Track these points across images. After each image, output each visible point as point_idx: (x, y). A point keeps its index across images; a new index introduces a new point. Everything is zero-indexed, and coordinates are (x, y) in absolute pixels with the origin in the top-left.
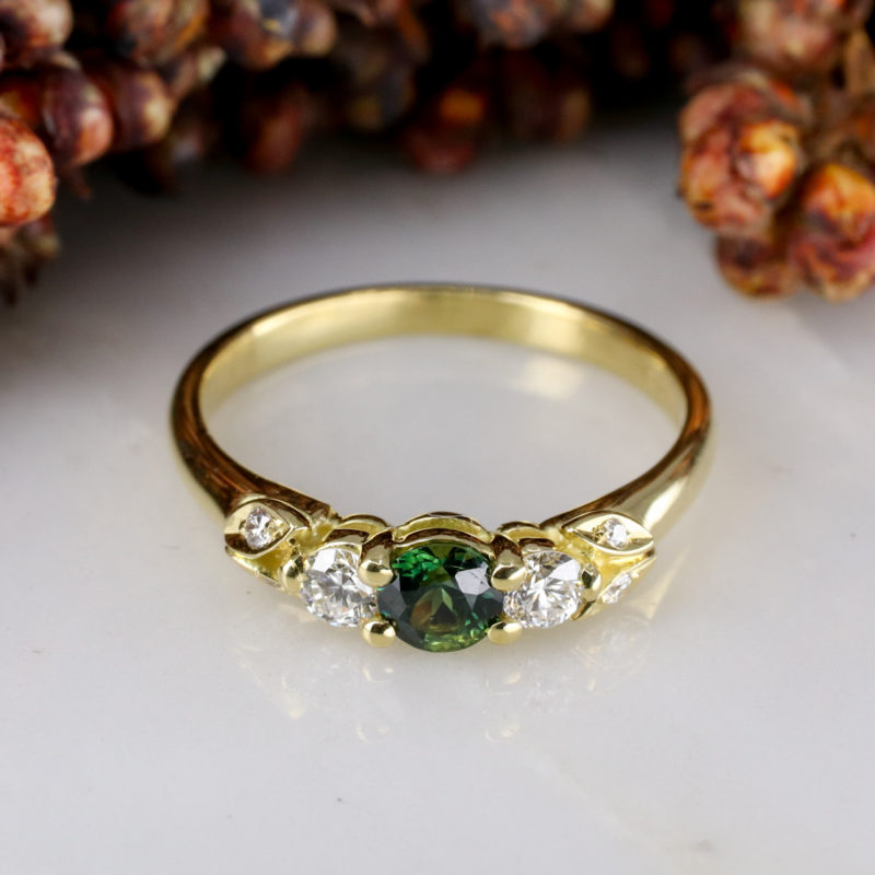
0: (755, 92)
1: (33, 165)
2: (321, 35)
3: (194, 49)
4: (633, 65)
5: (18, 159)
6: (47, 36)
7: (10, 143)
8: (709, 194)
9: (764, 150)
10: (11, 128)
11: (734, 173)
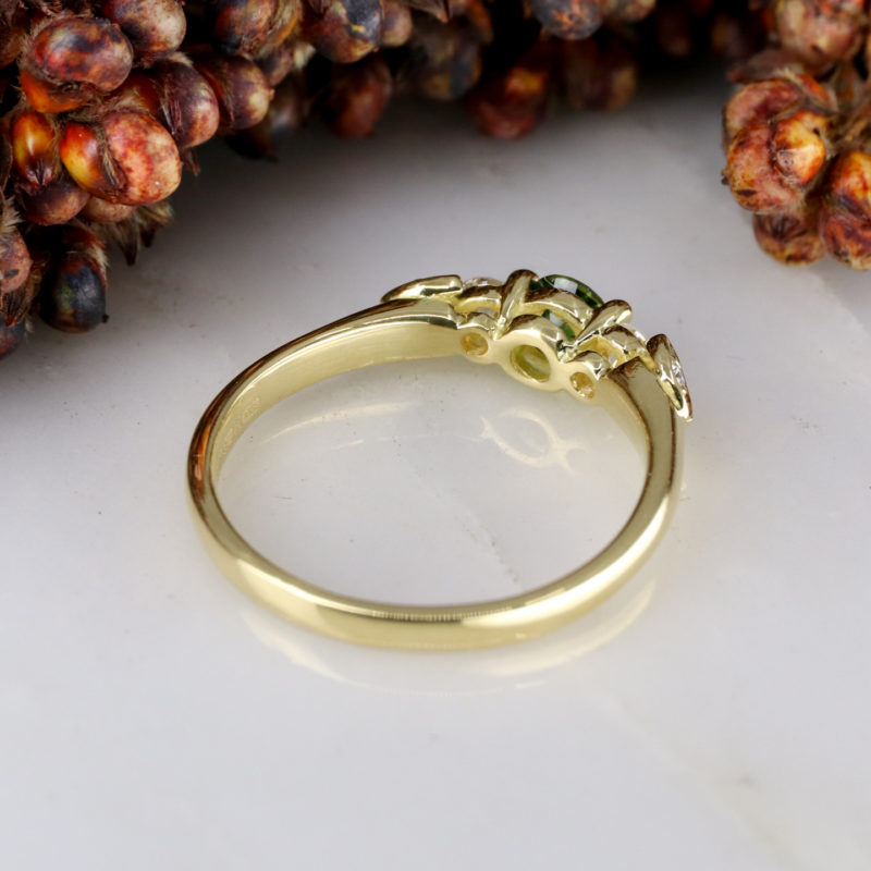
0: (791, 87)
1: (163, 154)
2: (401, 30)
3: (289, 45)
4: (679, 47)
5: (150, 149)
6: (165, 43)
7: (142, 135)
8: (752, 183)
9: (799, 144)
10: (142, 122)
11: (773, 163)
